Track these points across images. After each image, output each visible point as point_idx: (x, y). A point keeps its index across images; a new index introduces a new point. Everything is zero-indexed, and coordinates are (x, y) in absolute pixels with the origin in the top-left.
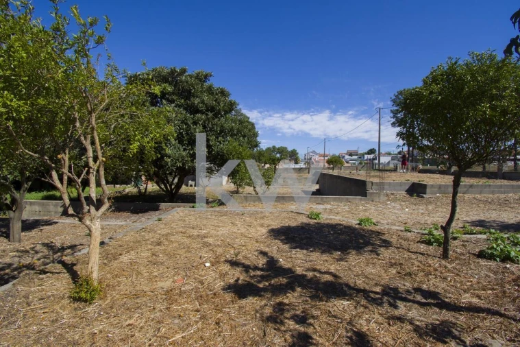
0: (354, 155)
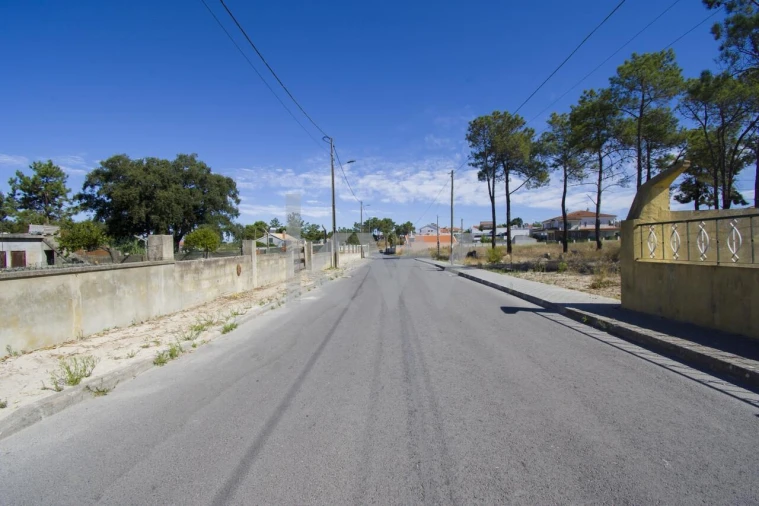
0: (485, 229)
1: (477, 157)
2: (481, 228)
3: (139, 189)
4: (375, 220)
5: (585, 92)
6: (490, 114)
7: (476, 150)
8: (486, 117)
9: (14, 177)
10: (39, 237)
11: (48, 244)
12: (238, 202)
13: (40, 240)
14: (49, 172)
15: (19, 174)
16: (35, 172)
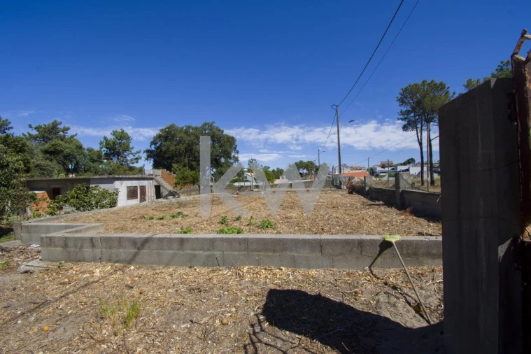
0: (387, 167)
1: (402, 113)
2: (383, 166)
3: (185, 145)
4: (301, 162)
5: (502, 63)
6: (420, 82)
7: (404, 109)
8: (416, 85)
9: (102, 140)
10: (151, 177)
11: (157, 181)
12: (238, 152)
13: (152, 179)
14: (122, 136)
15: (105, 138)
16: (114, 137)
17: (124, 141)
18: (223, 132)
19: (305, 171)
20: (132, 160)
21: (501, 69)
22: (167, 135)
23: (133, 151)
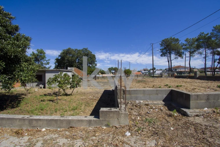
1: (161, 50)
2: (145, 70)
5: (201, 33)
7: (162, 48)
10: (71, 71)
11: (73, 73)
13: (71, 72)
15: (33, 52)
16: (37, 52)
17: (42, 54)
18: (92, 53)
19: (114, 71)
20: (45, 63)
21: (201, 35)
22: (66, 53)
23: (47, 59)
